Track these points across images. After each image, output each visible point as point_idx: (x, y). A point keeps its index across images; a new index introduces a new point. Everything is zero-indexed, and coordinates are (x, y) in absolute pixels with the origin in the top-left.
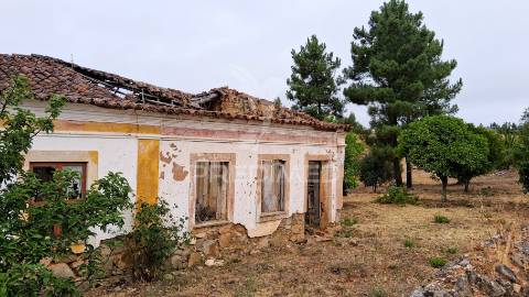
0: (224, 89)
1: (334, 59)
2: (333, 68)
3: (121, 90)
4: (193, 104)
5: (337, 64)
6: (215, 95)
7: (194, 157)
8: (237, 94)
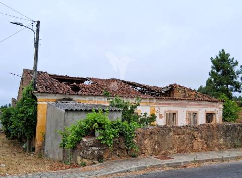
0: (175, 85)
1: (235, 61)
2: (234, 66)
3: (137, 88)
4: (162, 92)
5: (237, 63)
6: (171, 87)
7: (165, 112)
8: (180, 86)
